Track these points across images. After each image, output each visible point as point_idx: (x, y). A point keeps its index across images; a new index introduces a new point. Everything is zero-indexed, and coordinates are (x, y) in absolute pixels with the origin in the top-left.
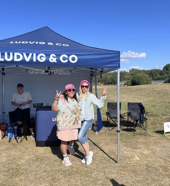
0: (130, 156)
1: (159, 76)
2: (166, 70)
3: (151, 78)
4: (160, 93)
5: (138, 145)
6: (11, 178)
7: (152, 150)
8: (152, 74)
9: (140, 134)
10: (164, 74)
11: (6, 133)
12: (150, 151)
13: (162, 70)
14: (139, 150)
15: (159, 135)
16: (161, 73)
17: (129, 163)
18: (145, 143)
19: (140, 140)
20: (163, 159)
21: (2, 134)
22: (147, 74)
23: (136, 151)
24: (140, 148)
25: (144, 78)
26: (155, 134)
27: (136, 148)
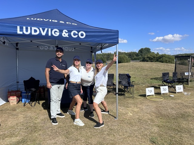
0: (124, 113)
1: (135, 57)
2: (140, 53)
3: (130, 58)
4: (139, 68)
5: (129, 105)
6: (30, 134)
7: (140, 108)
8: (131, 56)
9: (129, 97)
10: (139, 56)
11: (21, 99)
12: (139, 109)
13: (138, 52)
14: (130, 108)
15: (142, 98)
16: (137, 55)
17: (125, 118)
18: (134, 103)
19: (130, 101)
20: (149, 114)
21: (17, 100)
22: (127, 56)
23: (129, 109)
24: (131, 107)
25: (125, 58)
26: (139, 97)
27: (128, 107)
